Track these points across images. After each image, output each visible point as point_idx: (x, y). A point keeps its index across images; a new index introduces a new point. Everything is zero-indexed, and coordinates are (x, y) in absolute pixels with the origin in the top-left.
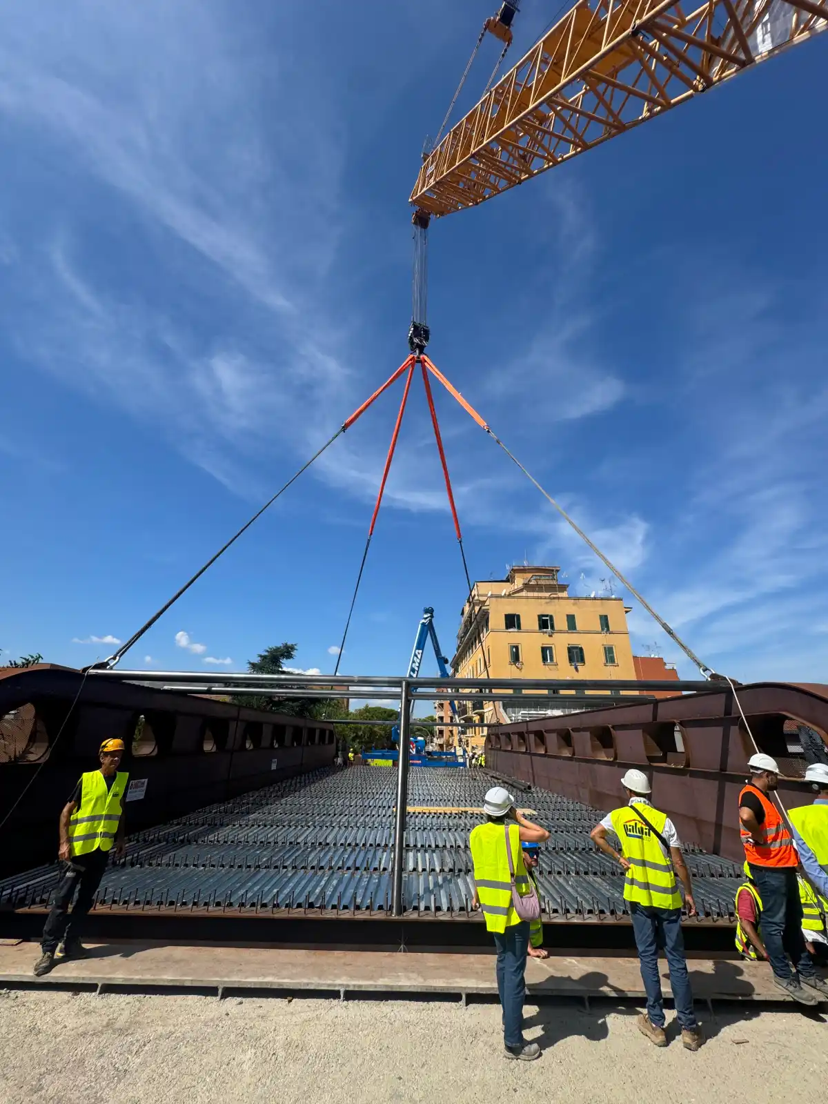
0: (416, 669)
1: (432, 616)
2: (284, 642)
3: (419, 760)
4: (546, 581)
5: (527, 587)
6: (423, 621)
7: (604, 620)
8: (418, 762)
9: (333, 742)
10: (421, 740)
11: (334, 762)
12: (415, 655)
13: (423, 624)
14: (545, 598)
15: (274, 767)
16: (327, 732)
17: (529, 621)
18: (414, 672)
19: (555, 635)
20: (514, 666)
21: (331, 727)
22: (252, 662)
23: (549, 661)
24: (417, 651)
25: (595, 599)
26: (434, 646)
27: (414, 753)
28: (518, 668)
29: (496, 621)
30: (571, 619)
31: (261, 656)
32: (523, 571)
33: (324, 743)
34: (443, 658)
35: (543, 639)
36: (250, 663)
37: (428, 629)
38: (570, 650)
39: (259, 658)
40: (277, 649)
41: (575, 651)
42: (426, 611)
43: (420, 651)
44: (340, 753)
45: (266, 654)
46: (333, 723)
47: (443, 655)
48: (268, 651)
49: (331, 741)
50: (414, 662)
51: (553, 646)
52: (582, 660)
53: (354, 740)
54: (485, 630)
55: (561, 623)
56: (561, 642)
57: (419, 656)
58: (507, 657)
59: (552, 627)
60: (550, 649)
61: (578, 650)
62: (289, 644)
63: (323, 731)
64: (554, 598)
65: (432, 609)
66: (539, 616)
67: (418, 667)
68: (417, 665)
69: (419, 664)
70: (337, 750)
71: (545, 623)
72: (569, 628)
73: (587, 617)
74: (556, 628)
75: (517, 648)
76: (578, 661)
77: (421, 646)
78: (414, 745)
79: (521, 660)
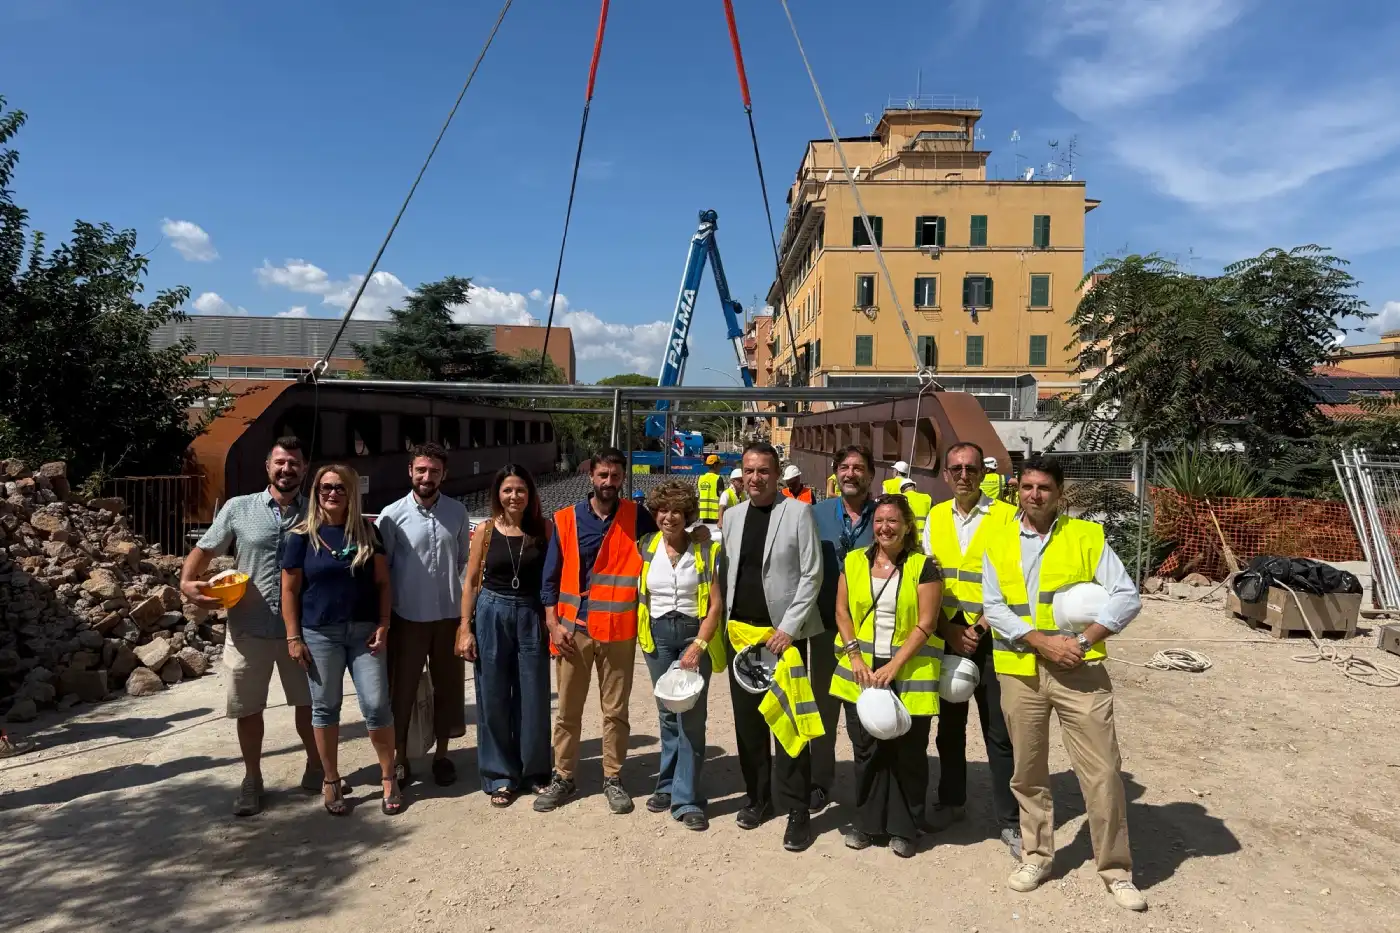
0: (686, 322)
1: (714, 227)
2: (450, 276)
3: (689, 465)
4: (948, 144)
5: (908, 157)
6: (698, 236)
7: (1043, 225)
8: (686, 468)
9: (551, 440)
10: (696, 436)
11: (555, 467)
12: (684, 299)
13: (697, 243)
14: (936, 183)
15: (476, 471)
16: (542, 426)
17: (900, 230)
18: (681, 329)
19: (945, 256)
20: (861, 312)
21: (546, 418)
22: (395, 309)
23: (926, 304)
24: (687, 292)
25: (1031, 183)
26: (717, 282)
27: (682, 455)
28: (868, 316)
29: (838, 230)
30: (979, 224)
31: (409, 299)
32: (905, 119)
33: (538, 440)
34: (734, 303)
35: (921, 263)
36: (392, 311)
37: (707, 249)
38: (968, 283)
39: (408, 303)
40: (437, 288)
41: (976, 284)
42: (704, 218)
43: (692, 292)
44: (563, 456)
45: (419, 295)
46: (548, 412)
47: (732, 299)
48: (421, 291)
49: (549, 438)
50: (681, 311)
51: (938, 277)
52: (988, 301)
53: (586, 435)
54: (817, 247)
55: (957, 232)
56: (951, 269)
57: (690, 301)
58: (851, 296)
59: (942, 242)
60: (932, 281)
61: (983, 284)
62: (459, 277)
63: (535, 425)
64: (952, 183)
65: (714, 213)
66: (918, 219)
67: (689, 320)
68: (687, 316)
69: (690, 314)
70: (559, 451)
71: (929, 232)
72: (973, 243)
73: (1012, 218)
74: (948, 242)
75: (870, 280)
76: (980, 303)
77: (693, 282)
78: (683, 444)
79: (875, 303)
